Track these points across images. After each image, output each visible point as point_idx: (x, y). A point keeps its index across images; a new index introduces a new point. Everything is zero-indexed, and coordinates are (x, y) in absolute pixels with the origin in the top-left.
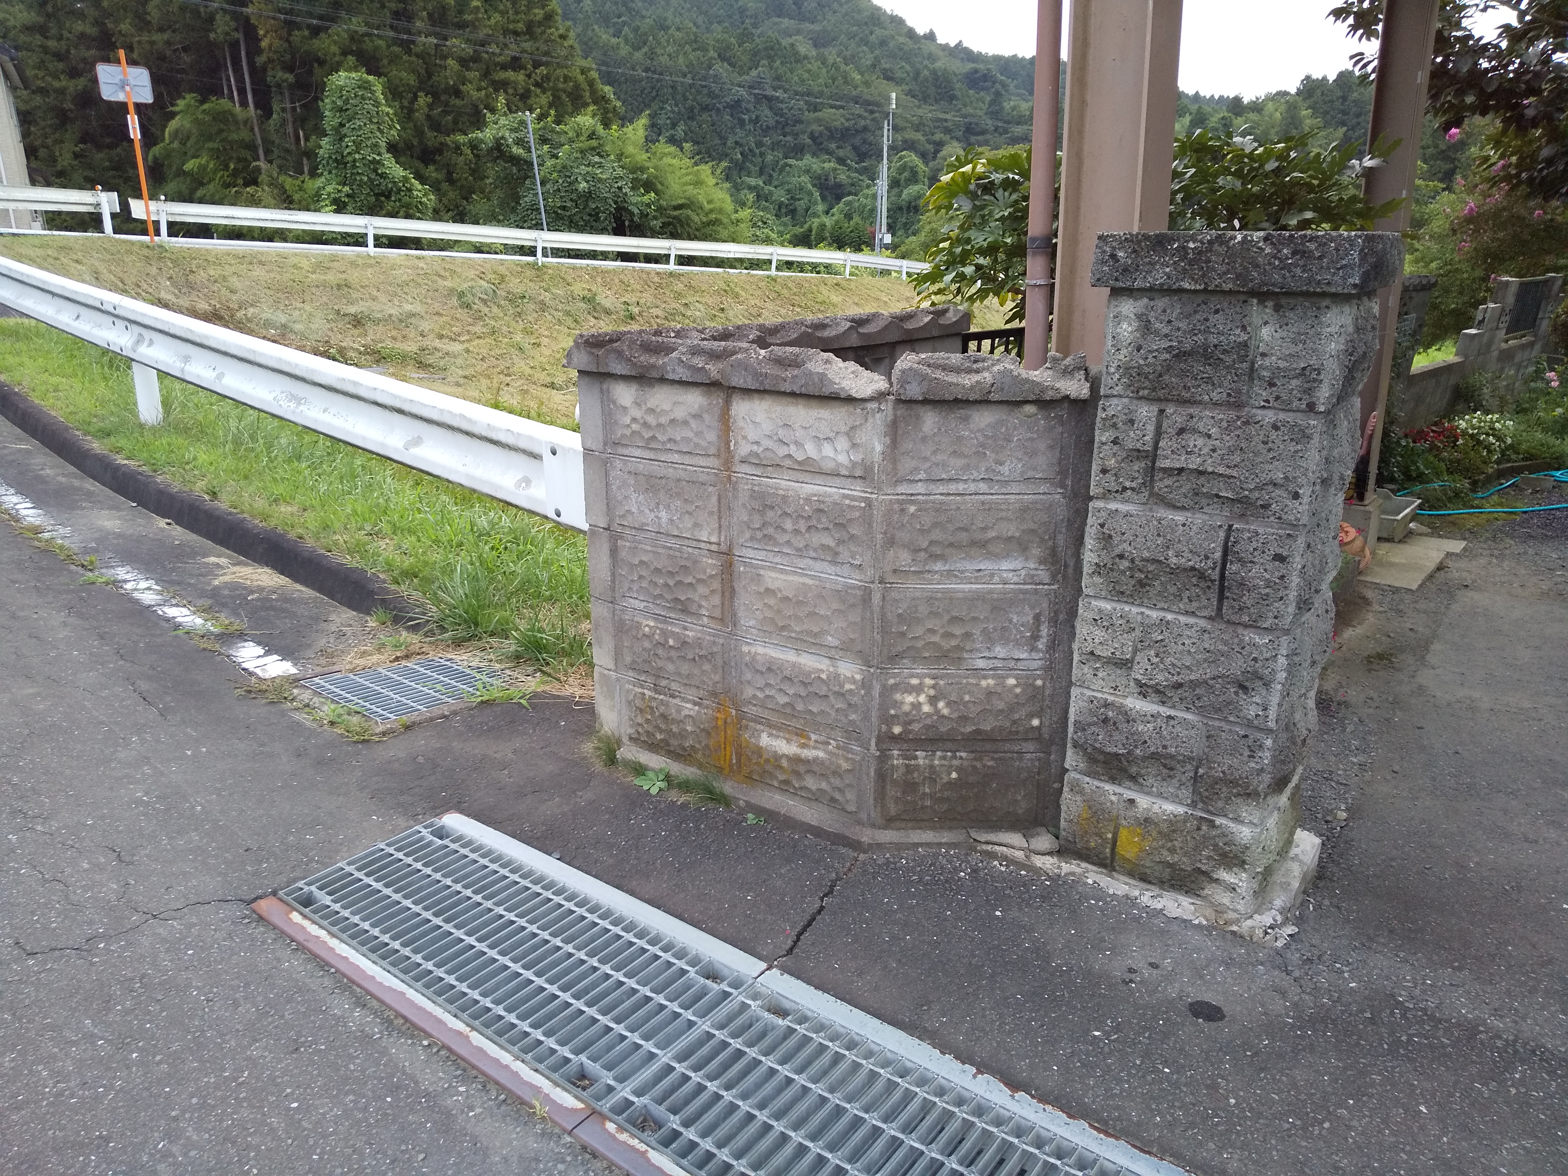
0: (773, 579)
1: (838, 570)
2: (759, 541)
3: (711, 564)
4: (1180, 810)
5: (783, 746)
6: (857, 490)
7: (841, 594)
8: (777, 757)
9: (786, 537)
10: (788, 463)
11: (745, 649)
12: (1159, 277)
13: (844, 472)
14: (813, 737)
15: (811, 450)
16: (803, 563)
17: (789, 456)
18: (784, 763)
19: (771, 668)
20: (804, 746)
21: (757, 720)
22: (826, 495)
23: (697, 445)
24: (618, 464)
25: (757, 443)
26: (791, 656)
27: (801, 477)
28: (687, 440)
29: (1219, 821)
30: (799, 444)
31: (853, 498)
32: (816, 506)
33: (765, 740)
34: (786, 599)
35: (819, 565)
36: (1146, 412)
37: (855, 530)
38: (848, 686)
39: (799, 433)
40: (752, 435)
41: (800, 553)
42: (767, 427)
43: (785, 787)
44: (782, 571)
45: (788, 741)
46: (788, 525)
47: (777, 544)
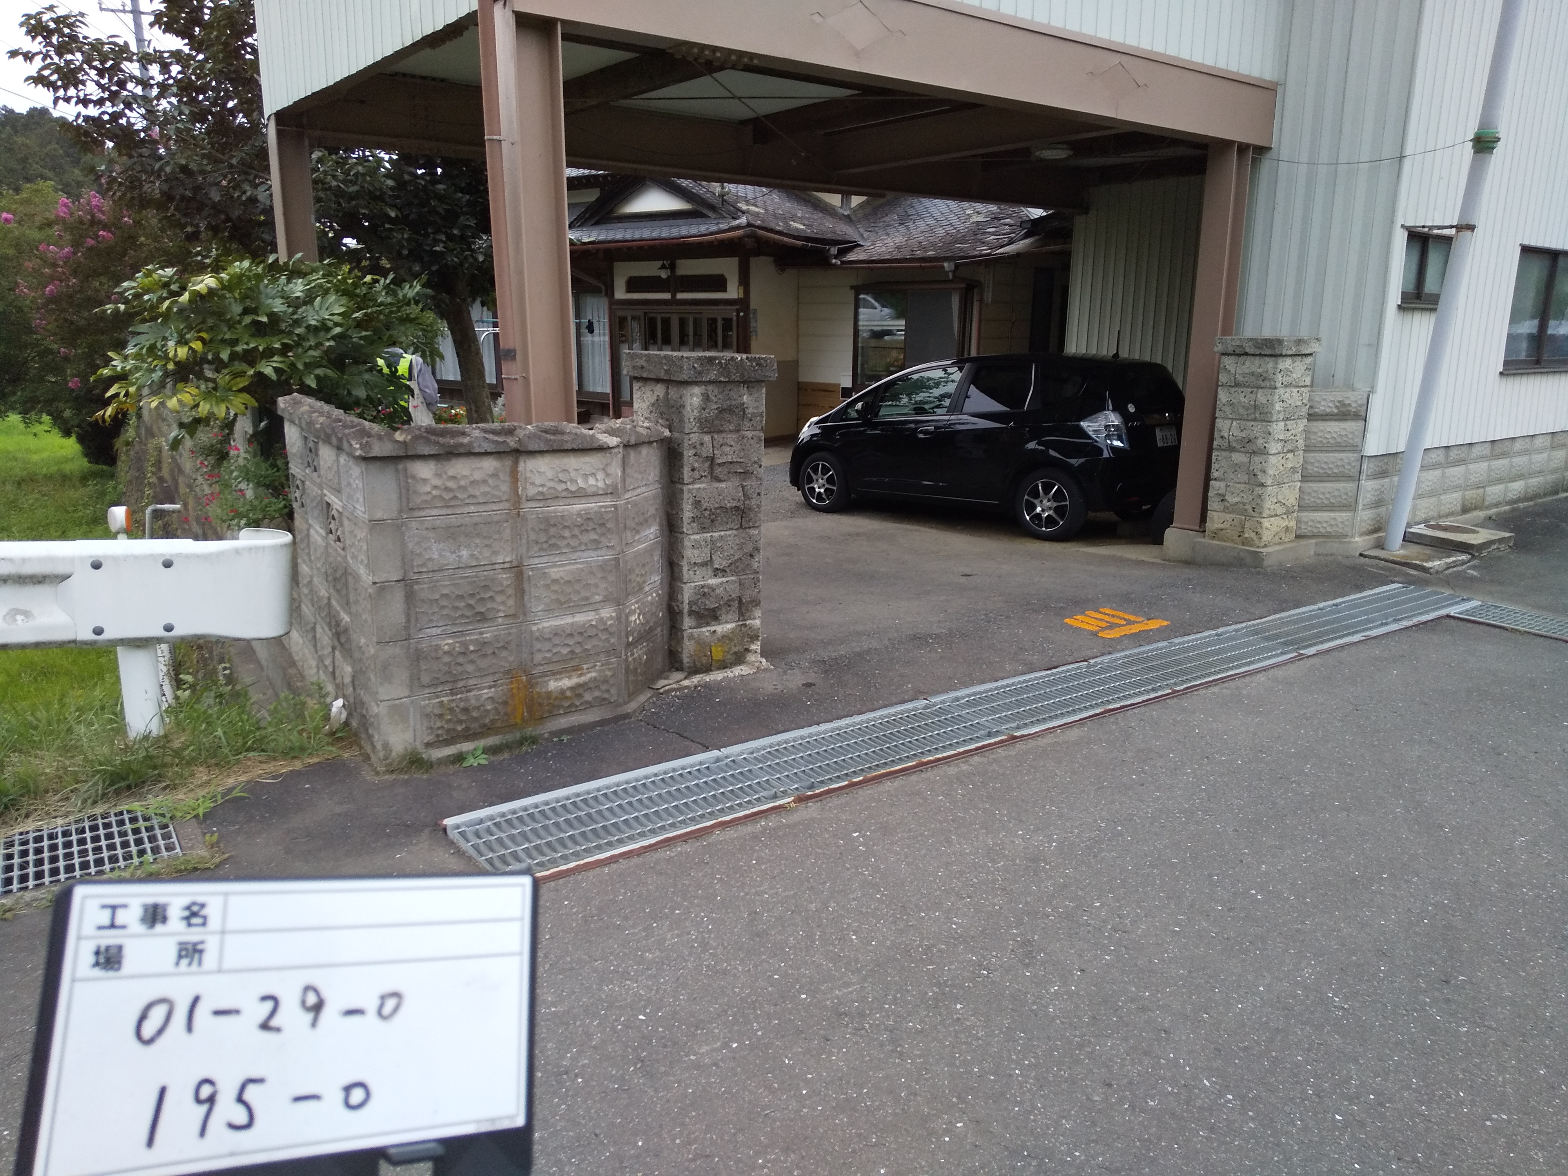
0: (555, 573)
1: (599, 553)
2: (545, 550)
3: (506, 578)
4: (734, 625)
5: (566, 683)
6: (608, 502)
7: (602, 567)
8: (562, 692)
9: (565, 542)
10: (564, 494)
11: (534, 628)
12: (713, 375)
13: (601, 492)
14: (585, 667)
15: (581, 483)
16: (574, 556)
17: (567, 489)
18: (568, 694)
19: (556, 633)
20: (580, 675)
21: (544, 674)
22: (589, 508)
23: (494, 496)
24: (414, 525)
25: (543, 486)
26: (569, 620)
27: (572, 501)
28: (485, 494)
29: (748, 622)
30: (574, 481)
31: (606, 507)
32: (585, 517)
33: (553, 685)
34: (568, 582)
35: (586, 554)
36: (707, 438)
37: (609, 525)
38: (609, 623)
39: (573, 474)
40: (538, 481)
41: (574, 549)
42: (550, 474)
43: (571, 709)
44: (560, 566)
45: (569, 678)
46: (567, 533)
47: (559, 547)
